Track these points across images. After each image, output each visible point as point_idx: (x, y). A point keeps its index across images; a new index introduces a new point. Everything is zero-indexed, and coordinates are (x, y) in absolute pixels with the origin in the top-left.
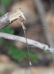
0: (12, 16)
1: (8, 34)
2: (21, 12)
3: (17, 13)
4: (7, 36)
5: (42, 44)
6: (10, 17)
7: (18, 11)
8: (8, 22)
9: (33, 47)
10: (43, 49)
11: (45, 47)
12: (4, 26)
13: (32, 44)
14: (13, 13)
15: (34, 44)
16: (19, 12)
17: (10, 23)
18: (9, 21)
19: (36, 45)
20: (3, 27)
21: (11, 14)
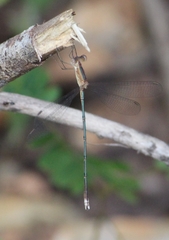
0: (45, 36)
1: (33, 100)
2: (75, 26)
3: (62, 28)
4: (27, 106)
5: (147, 137)
6: (40, 40)
7: (65, 21)
8: (30, 57)
9: (116, 145)
10: (147, 153)
11: (154, 146)
12: (19, 69)
13: (110, 136)
14: (49, 28)
15: (117, 136)
16: (69, 25)
17: (37, 62)
18: (35, 53)
19: (125, 140)
20: (13, 74)
21: (44, 32)
